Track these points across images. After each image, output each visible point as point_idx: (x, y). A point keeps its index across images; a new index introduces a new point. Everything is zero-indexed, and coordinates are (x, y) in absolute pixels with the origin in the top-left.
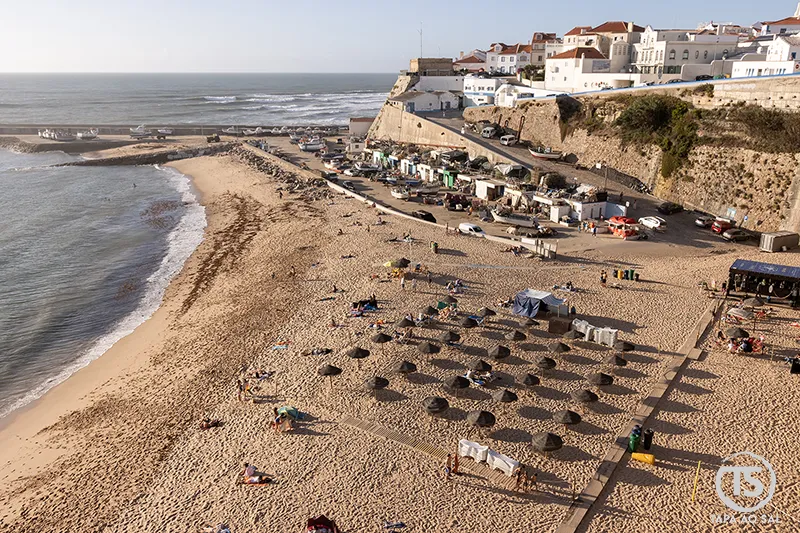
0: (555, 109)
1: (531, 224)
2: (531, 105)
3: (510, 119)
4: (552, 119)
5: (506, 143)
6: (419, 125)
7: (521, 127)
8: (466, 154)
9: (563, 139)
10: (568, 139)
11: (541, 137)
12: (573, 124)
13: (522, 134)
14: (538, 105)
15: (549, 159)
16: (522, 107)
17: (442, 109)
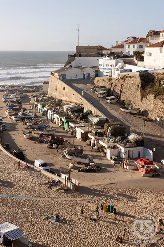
0: (138, 80)
1: (87, 161)
2: (127, 77)
3: (116, 85)
4: (137, 86)
5: (109, 101)
6: (64, 89)
7: (121, 91)
8: (83, 108)
9: (142, 100)
10: (144, 101)
11: (131, 99)
12: (147, 91)
13: (121, 96)
14: (130, 77)
15: (131, 113)
16: (122, 78)
17: (84, 78)
